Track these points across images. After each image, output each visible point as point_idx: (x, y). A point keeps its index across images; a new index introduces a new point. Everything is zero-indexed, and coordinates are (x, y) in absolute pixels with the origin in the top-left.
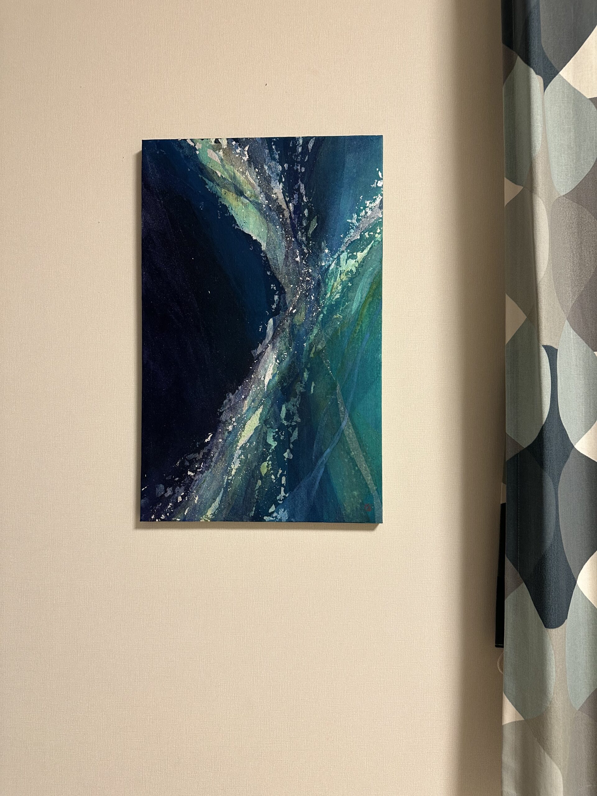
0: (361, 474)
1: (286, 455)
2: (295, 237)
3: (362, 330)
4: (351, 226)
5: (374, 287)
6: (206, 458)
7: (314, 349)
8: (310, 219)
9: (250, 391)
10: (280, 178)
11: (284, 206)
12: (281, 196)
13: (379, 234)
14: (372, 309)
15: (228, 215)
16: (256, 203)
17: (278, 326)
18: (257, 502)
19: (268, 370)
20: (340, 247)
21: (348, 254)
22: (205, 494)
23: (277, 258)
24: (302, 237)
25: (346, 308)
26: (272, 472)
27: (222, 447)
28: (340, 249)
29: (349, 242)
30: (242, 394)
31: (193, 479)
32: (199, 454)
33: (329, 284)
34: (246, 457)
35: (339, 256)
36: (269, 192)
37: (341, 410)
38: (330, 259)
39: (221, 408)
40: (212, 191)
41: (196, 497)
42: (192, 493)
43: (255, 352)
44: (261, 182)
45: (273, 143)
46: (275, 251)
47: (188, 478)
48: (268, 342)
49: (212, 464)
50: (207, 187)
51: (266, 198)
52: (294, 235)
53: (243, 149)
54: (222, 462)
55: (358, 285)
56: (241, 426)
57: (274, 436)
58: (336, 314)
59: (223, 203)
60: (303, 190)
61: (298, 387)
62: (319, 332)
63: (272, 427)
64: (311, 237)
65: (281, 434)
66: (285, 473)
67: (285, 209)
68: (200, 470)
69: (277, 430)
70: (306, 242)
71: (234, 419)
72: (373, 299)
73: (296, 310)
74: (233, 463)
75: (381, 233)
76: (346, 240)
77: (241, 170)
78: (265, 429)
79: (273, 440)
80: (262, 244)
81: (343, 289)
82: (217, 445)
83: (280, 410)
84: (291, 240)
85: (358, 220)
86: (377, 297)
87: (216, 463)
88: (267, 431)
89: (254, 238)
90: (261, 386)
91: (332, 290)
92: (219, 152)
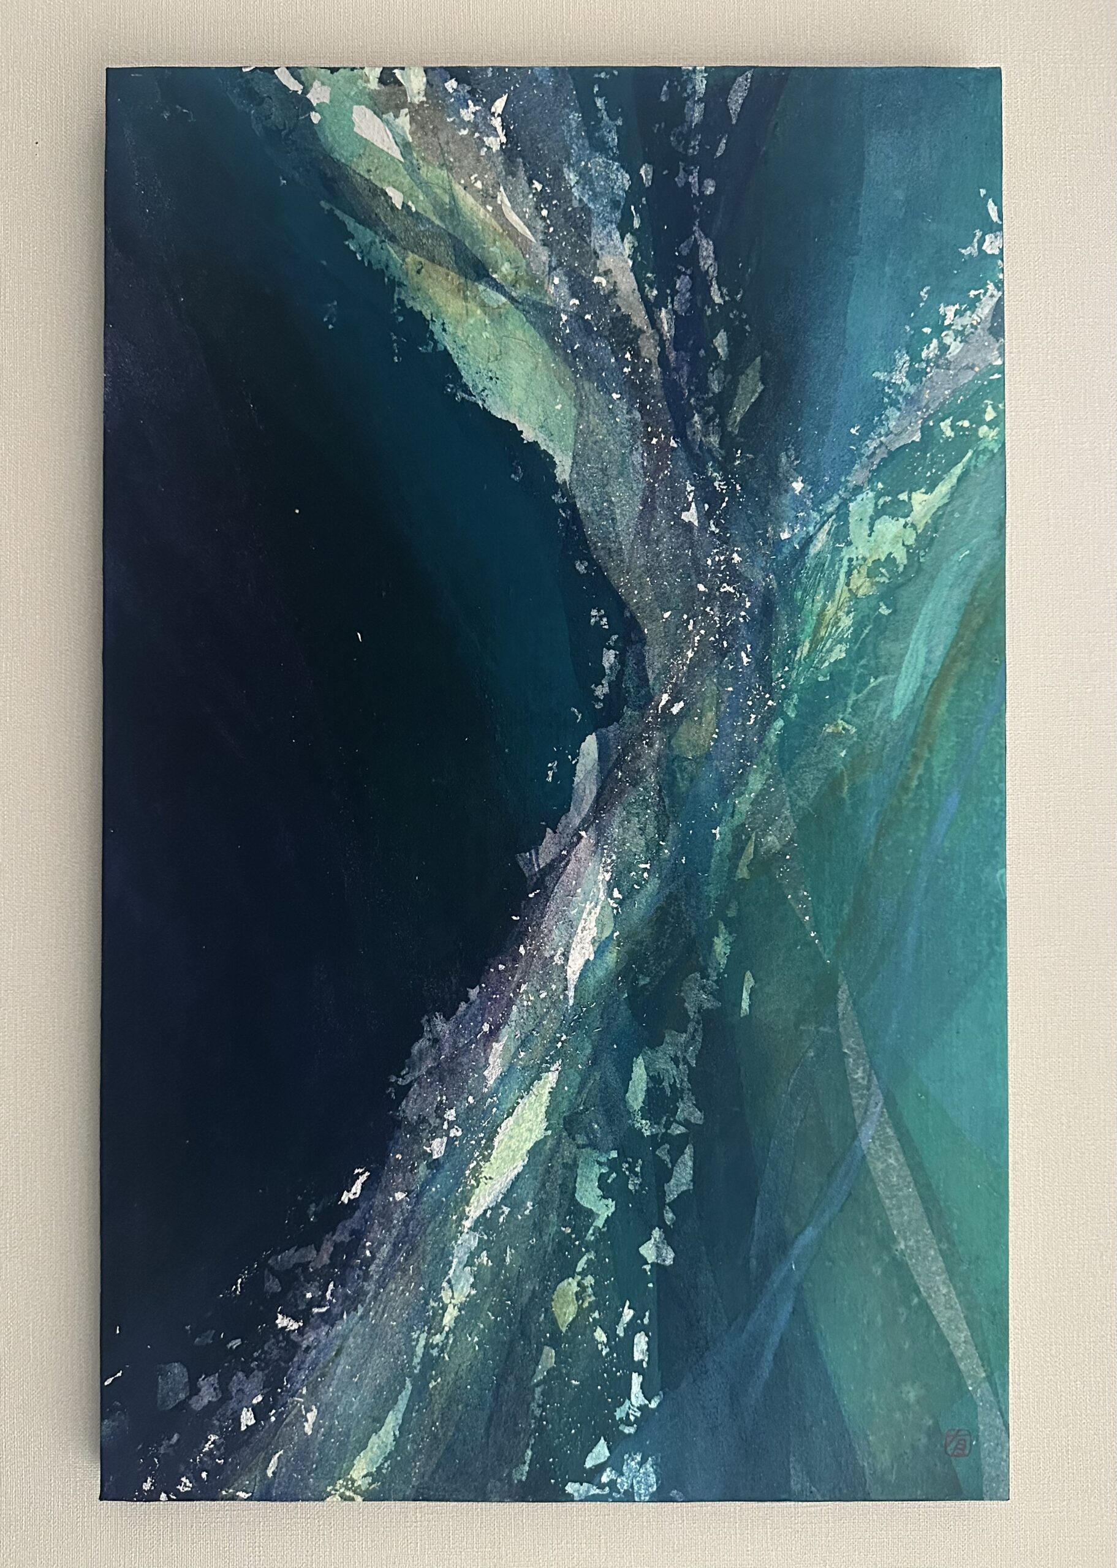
0: (932, 1321)
1: (648, 1251)
2: (680, 434)
3: (930, 780)
4: (889, 396)
5: (978, 620)
6: (346, 1266)
7: (750, 849)
8: (734, 367)
9: (514, 1008)
10: (623, 214)
11: (640, 319)
12: (627, 283)
13: (990, 428)
14: (967, 703)
15: (430, 349)
16: (535, 305)
17: (619, 763)
18: (540, 1429)
19: (580, 927)
20: (848, 474)
21: (878, 496)
22: (344, 1401)
23: (613, 512)
24: (706, 434)
25: (867, 699)
26: (596, 1315)
27: (406, 1223)
28: (848, 481)
29: (882, 454)
30: (483, 1015)
31: (296, 1346)
32: (318, 1251)
33: (808, 606)
34: (498, 1259)
35: (845, 503)
36: (583, 265)
37: (855, 1080)
38: (809, 515)
39: (404, 1072)
40: (369, 262)
41: (308, 1410)
42: (293, 1396)
43: (531, 860)
44: (551, 229)
45: (596, 89)
46: (604, 486)
47: (278, 1342)
48: (577, 821)
49: (370, 1287)
50: (352, 248)
51: (570, 288)
52: (677, 425)
53: (488, 106)
54: (406, 1279)
55: (913, 612)
56: (478, 1142)
57: (602, 1178)
58: (833, 721)
59: (410, 304)
60: (707, 261)
61: (692, 989)
62: (770, 786)
63: (593, 1145)
64: (740, 434)
65: (631, 1169)
66: (646, 1321)
67: (642, 331)
68: (324, 1310)
69: (614, 1154)
70: (723, 452)
71: (451, 1115)
72: (970, 666)
73: (682, 704)
74: (449, 1282)
75: (998, 422)
76: (872, 448)
77: (479, 185)
78: (567, 1151)
79: (600, 1192)
80: (557, 460)
81: (859, 626)
82: (386, 1215)
83: (626, 1077)
84: (664, 447)
85: (915, 376)
86: (988, 656)
87: (382, 1284)
88: (575, 1160)
89: (528, 436)
90: (554, 987)
91: (816, 630)
92: (396, 116)
